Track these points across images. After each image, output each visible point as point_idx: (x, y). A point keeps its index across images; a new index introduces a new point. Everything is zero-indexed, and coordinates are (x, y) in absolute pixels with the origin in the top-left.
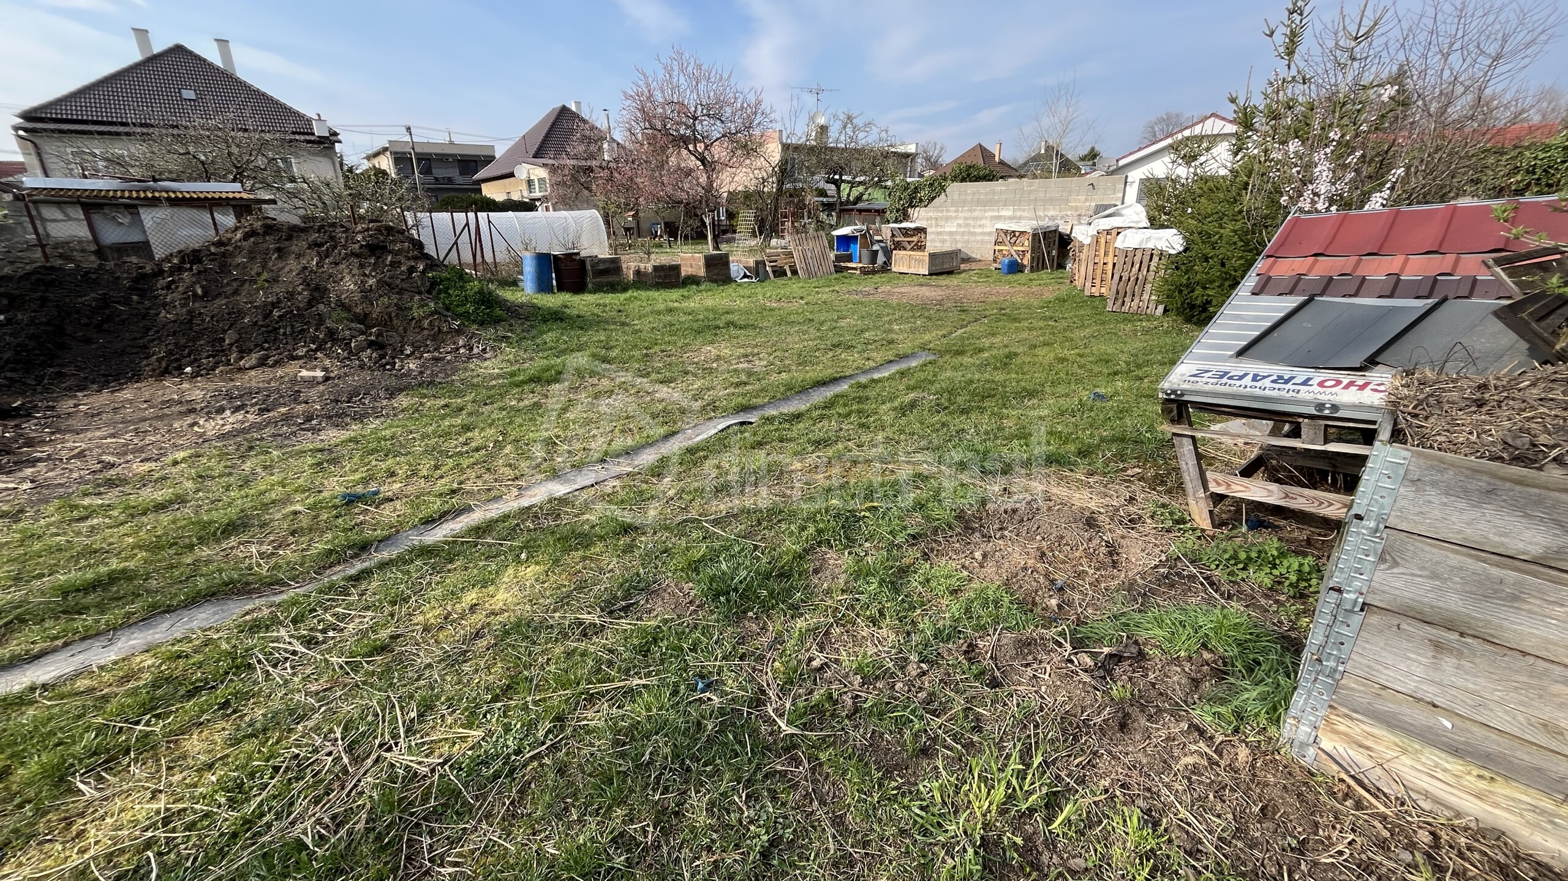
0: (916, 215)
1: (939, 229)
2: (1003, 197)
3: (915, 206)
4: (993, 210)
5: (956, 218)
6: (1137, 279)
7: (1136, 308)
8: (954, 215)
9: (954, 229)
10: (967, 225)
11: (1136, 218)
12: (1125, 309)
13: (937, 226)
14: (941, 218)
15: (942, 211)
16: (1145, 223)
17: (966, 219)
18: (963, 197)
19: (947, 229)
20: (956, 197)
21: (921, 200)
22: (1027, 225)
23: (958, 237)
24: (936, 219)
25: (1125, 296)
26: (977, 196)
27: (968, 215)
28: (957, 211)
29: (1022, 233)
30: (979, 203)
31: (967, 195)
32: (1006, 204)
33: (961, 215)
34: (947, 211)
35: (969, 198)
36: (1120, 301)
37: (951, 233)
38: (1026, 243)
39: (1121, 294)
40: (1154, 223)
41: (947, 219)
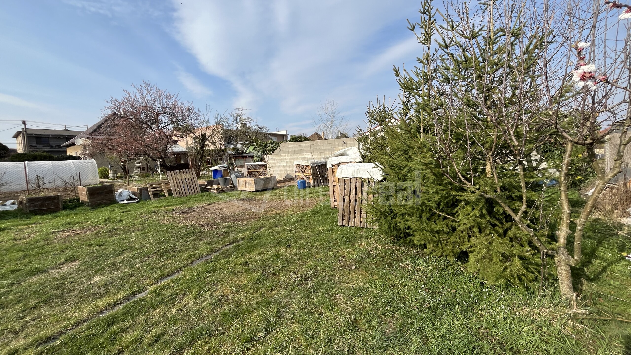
0: (267, 158)
1: (278, 165)
2: (305, 149)
3: (266, 154)
4: (302, 155)
5: (286, 159)
6: (356, 201)
7: (358, 223)
8: (284, 157)
9: (285, 165)
10: (291, 162)
11: (353, 156)
12: (351, 223)
13: (277, 163)
14: (279, 159)
15: (279, 156)
16: (360, 159)
17: (290, 159)
18: (288, 149)
19: (282, 165)
20: (284, 149)
21: (269, 151)
22: (308, 163)
23: (287, 168)
24: (277, 160)
25: (349, 214)
26: (293, 149)
27: (291, 157)
28: (285, 156)
29: (307, 166)
30: (295, 152)
31: (289, 148)
32: (307, 152)
33: (287, 157)
34: (282, 156)
35: (291, 149)
36: (346, 218)
37: (284, 166)
38: (310, 172)
39: (347, 213)
40: (365, 159)
41: (282, 160)
